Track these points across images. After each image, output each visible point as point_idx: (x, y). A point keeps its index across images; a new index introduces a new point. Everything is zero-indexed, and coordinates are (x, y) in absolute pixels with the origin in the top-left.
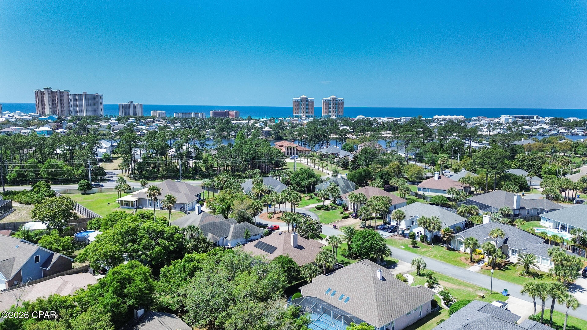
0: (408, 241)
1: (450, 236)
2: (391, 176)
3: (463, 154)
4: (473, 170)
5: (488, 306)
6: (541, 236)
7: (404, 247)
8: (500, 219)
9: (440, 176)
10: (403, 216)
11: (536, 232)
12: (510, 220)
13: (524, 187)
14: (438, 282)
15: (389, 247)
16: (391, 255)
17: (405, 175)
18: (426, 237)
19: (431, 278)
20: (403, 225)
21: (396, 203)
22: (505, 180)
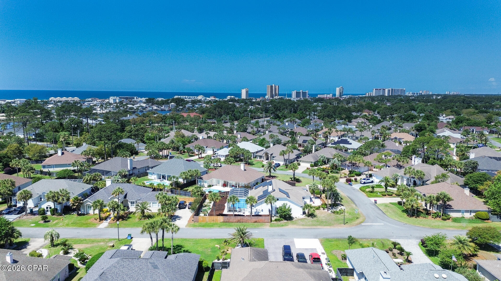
0: (39, 218)
1: (79, 203)
2: (11, 159)
3: (82, 131)
4: (93, 143)
5: (118, 252)
6: (150, 186)
7: (34, 225)
8: (119, 180)
9: (63, 152)
10: (29, 195)
11: (146, 184)
12: (127, 179)
13: (134, 152)
14: (73, 247)
15: (18, 228)
16: (21, 235)
17: (27, 155)
18: (57, 209)
19: (65, 245)
20: (31, 204)
21: (21, 184)
22: (119, 148)
